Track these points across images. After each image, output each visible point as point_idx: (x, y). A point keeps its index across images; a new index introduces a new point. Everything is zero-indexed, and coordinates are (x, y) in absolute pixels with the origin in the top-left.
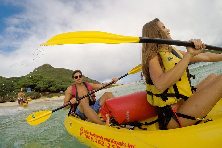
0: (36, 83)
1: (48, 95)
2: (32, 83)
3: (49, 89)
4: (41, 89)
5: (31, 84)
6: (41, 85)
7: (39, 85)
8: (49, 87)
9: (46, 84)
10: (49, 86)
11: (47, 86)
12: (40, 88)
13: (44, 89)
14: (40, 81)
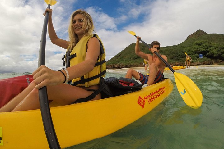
0: (207, 49)
1: (220, 62)
2: (204, 49)
3: (221, 56)
4: (214, 56)
5: (202, 50)
6: (214, 51)
7: (211, 51)
8: (221, 55)
9: (219, 51)
10: (221, 52)
11: (220, 53)
12: (213, 54)
13: (217, 56)
14: (212, 47)
